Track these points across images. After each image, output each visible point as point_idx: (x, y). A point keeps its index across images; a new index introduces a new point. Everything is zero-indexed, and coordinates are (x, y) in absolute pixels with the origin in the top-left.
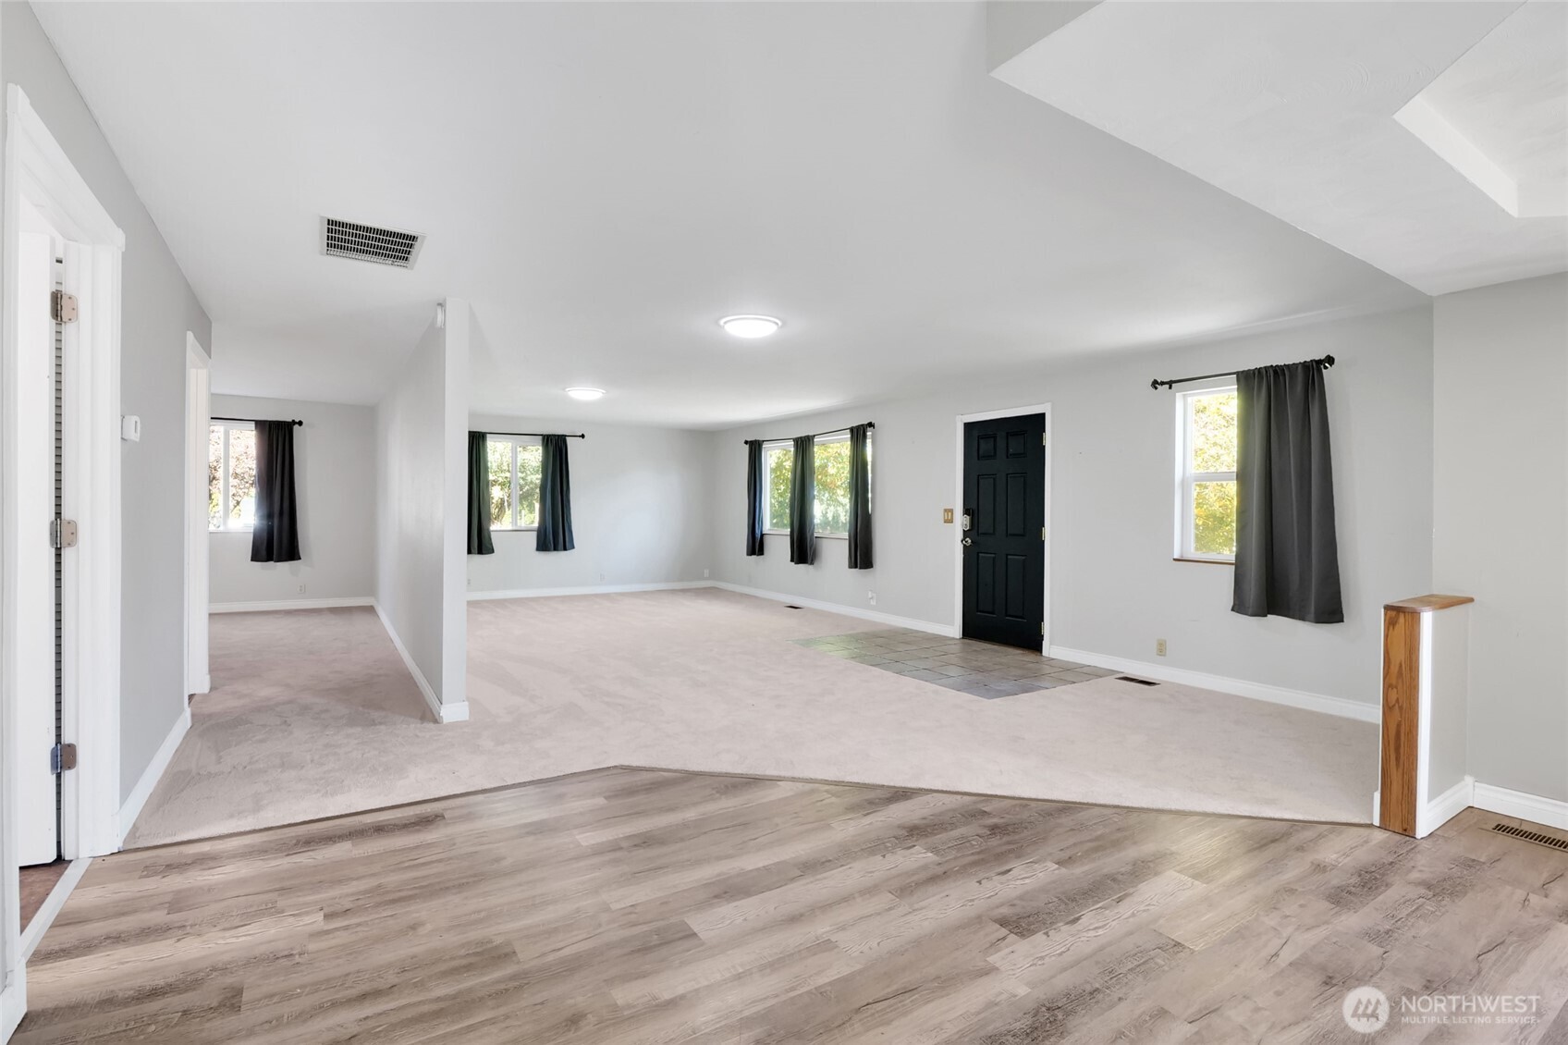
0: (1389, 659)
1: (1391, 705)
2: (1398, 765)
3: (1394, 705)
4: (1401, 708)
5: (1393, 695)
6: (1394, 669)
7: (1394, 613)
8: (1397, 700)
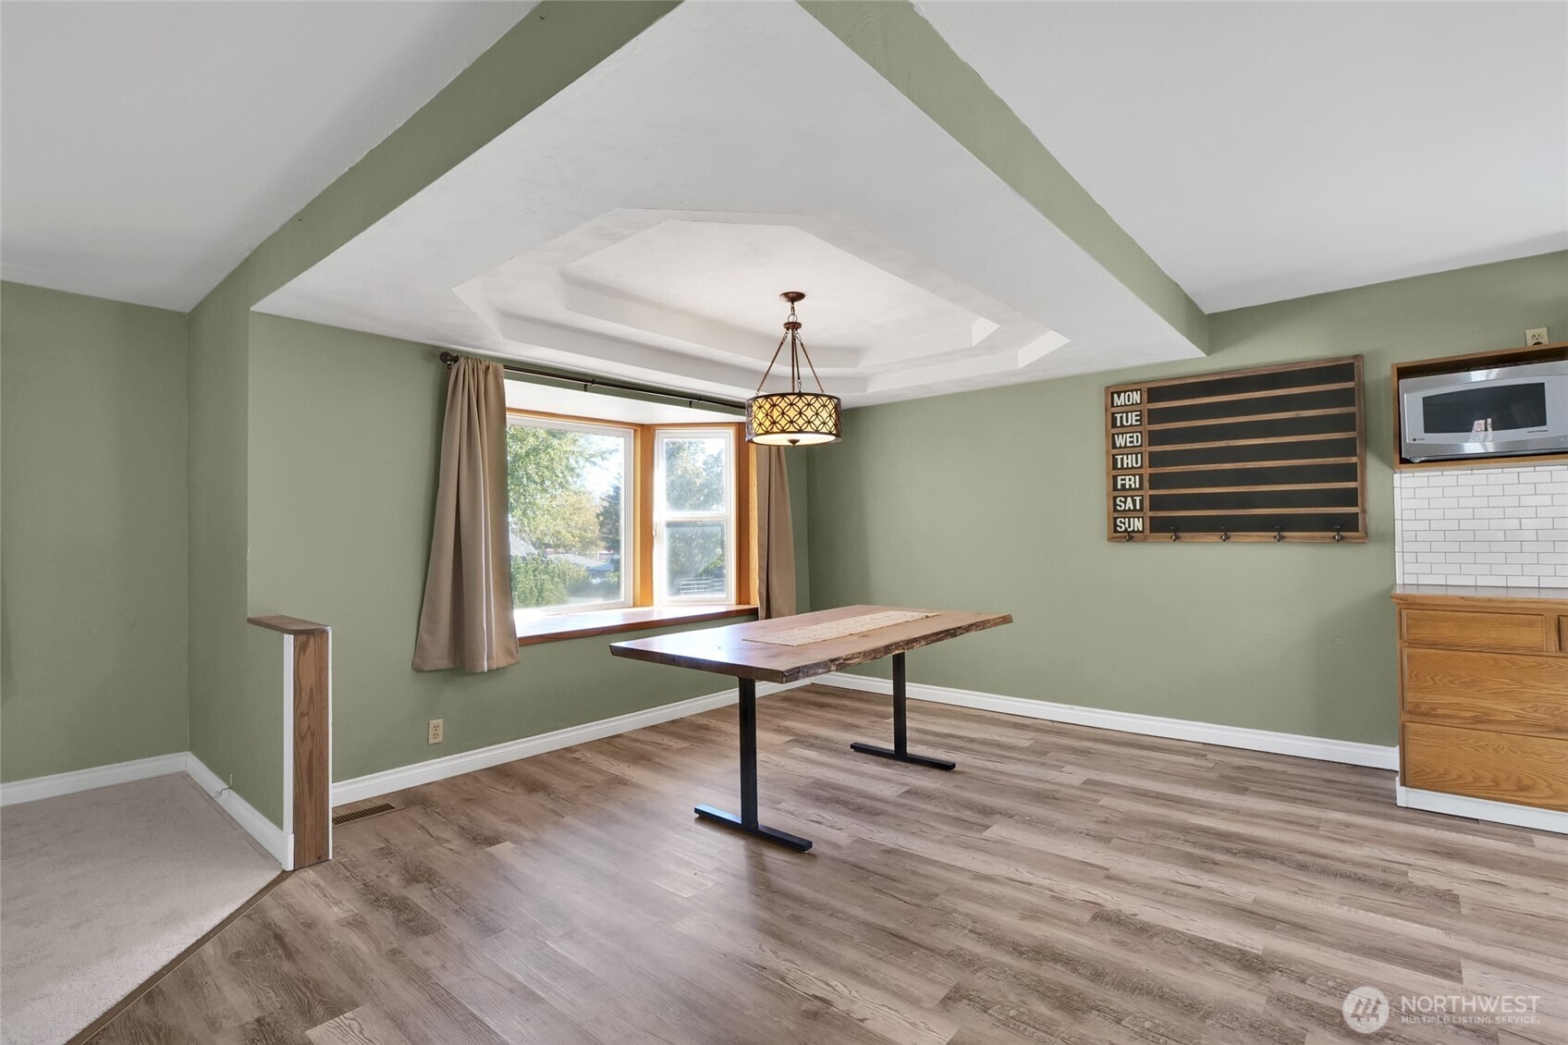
0: (301, 687)
1: (303, 735)
2: (311, 795)
3: (305, 735)
4: (312, 735)
5: (305, 723)
6: (305, 696)
7: (303, 638)
8: (309, 728)
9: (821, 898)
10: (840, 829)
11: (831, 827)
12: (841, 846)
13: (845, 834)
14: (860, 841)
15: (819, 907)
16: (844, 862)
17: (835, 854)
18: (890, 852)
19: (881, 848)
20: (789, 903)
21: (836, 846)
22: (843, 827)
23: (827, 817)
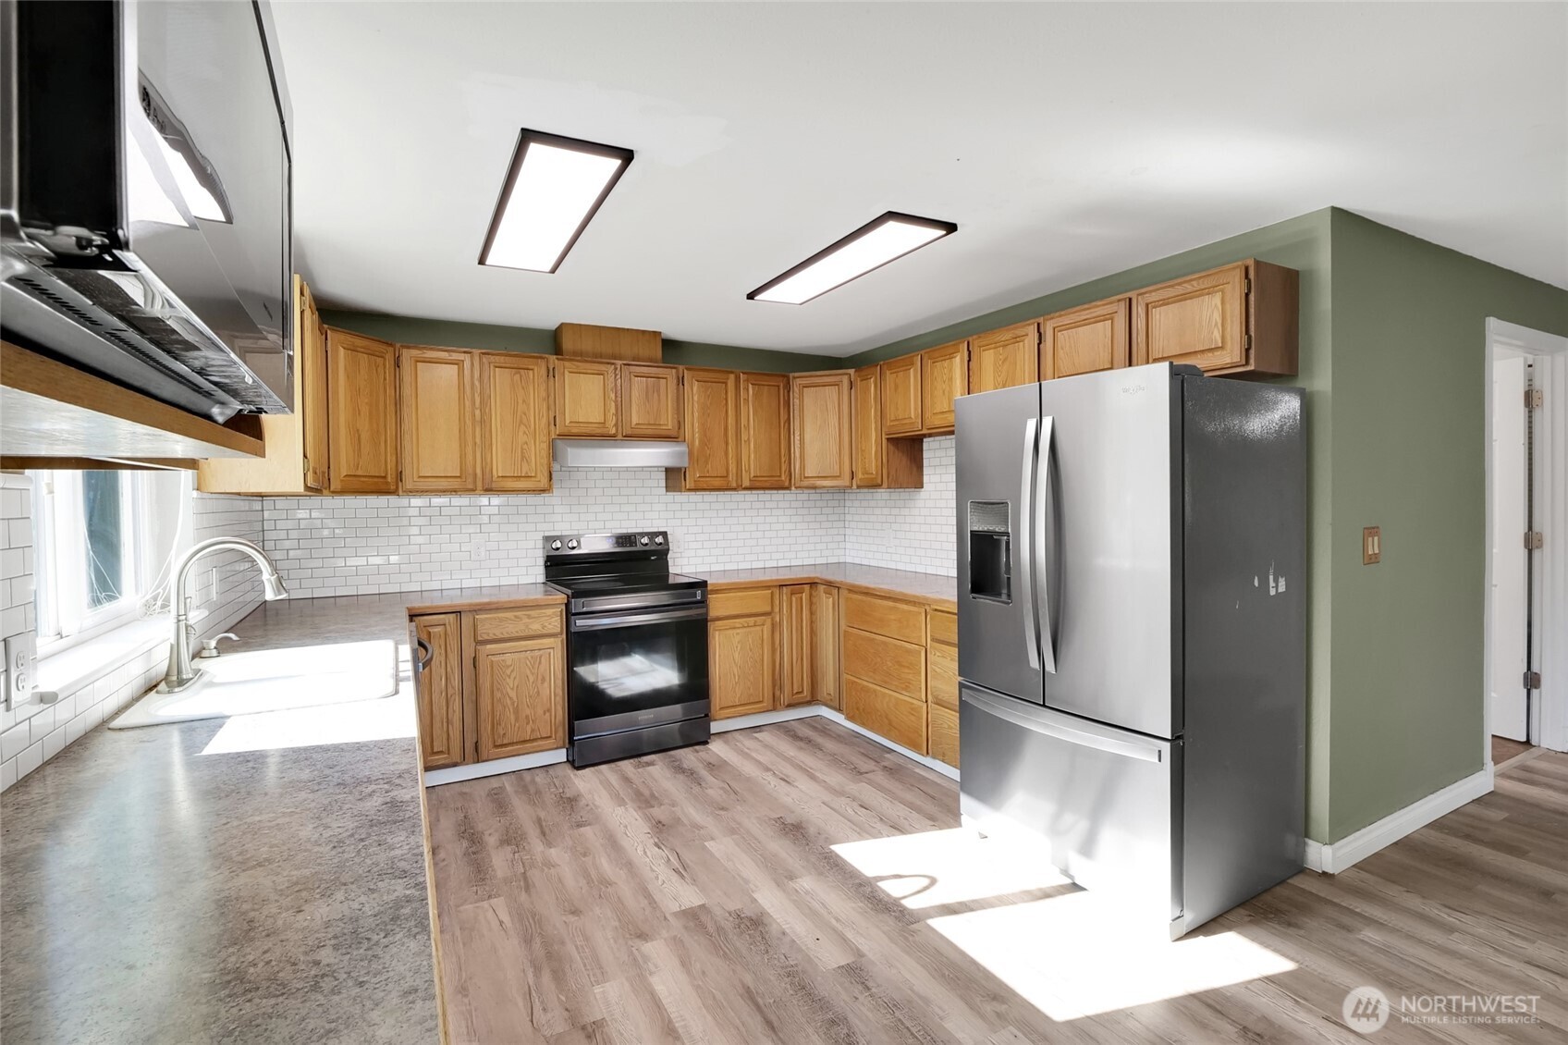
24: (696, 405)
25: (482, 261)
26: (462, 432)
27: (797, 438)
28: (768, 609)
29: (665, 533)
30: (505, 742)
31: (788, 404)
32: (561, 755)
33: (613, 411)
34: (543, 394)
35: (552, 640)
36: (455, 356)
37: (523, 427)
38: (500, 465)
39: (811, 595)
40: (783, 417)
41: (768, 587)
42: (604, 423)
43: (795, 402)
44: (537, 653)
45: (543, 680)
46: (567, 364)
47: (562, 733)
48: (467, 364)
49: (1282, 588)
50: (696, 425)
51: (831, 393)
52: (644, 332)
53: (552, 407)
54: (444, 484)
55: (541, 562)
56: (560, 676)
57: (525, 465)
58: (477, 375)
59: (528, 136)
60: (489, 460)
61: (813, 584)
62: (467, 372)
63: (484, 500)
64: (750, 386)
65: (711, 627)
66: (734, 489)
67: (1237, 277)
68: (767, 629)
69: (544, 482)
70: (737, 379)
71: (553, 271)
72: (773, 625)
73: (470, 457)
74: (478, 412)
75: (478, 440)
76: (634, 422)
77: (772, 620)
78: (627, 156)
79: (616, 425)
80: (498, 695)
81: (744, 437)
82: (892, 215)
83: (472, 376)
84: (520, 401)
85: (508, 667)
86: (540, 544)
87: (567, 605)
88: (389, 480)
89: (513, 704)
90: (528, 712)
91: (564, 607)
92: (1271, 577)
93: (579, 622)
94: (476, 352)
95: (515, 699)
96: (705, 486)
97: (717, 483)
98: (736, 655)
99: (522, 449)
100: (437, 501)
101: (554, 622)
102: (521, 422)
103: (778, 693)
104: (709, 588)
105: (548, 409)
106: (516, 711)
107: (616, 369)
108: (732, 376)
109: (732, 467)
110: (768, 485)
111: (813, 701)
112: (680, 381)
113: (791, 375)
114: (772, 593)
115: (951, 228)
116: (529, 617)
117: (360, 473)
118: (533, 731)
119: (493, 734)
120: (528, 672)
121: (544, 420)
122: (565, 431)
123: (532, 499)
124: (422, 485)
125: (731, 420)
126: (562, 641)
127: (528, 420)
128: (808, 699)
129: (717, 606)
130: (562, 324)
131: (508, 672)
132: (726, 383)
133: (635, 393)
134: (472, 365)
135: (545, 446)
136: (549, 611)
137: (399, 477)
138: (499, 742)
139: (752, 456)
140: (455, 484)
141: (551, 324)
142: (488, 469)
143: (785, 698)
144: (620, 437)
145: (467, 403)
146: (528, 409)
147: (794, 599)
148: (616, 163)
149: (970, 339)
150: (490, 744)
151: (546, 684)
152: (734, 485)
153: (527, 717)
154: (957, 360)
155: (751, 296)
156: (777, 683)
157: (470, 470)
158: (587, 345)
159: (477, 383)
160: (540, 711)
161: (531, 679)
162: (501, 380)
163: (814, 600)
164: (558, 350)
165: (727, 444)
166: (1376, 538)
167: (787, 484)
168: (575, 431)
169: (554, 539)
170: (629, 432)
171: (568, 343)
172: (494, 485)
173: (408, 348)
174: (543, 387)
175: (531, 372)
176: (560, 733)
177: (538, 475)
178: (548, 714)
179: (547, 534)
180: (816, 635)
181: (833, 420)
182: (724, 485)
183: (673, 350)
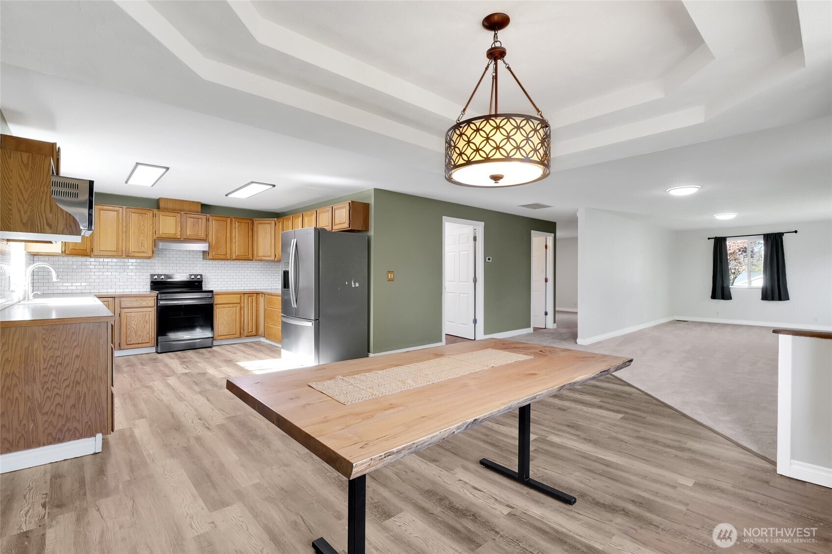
9: (475, 441)
10: (460, 480)
11: (466, 483)
12: (462, 467)
13: (458, 476)
14: (448, 469)
15: (477, 438)
16: (462, 458)
17: (466, 463)
18: (434, 461)
19: (438, 464)
20: (490, 441)
21: (465, 468)
22: (458, 482)
23: (468, 493)
24: (214, 229)
25: (126, 183)
26: (118, 235)
27: (256, 242)
28: (239, 301)
29: (202, 275)
30: (131, 343)
31: (253, 230)
32: (153, 350)
33: (179, 229)
34: (151, 223)
35: (150, 308)
36: (116, 208)
37: (142, 235)
38: (133, 247)
39: (256, 298)
40: (250, 234)
41: (239, 294)
42: (176, 234)
43: (255, 229)
44: (144, 313)
45: (147, 322)
46: (161, 212)
47: (154, 342)
48: (121, 211)
49: (358, 286)
50: (214, 236)
51: (268, 226)
52: (193, 202)
53: (155, 228)
54: (110, 254)
55: (149, 284)
56: (153, 321)
57: (143, 248)
58: (124, 215)
59: (137, 164)
60: (128, 245)
61: (257, 294)
62: (120, 214)
63: (126, 260)
64: (237, 223)
65: (215, 307)
66: (229, 259)
67: (348, 205)
68: (238, 308)
69: (150, 254)
70: (231, 220)
71: (152, 186)
72: (241, 308)
73: (120, 244)
74: (124, 229)
75: (124, 238)
76: (188, 234)
77: (240, 305)
78: (168, 169)
79: (181, 235)
80: (128, 327)
81: (234, 241)
82: (253, 182)
83: (123, 216)
84: (142, 225)
85: (133, 317)
86: (149, 277)
87: (157, 297)
88: (88, 251)
89: (134, 330)
90: (140, 333)
91: (156, 297)
92: (353, 283)
93: (161, 302)
94: (124, 207)
95: (135, 328)
96: (217, 258)
97: (222, 257)
98: (225, 317)
99: (142, 243)
100: (106, 260)
101: (151, 302)
102: (142, 233)
103: (242, 331)
104: (214, 293)
105: (153, 228)
106: (136, 333)
107: (181, 215)
108: (229, 219)
109: (229, 252)
110: (243, 258)
111: (256, 335)
112: (207, 220)
113: (254, 219)
114: (240, 296)
115: (274, 186)
116: (142, 300)
117: (76, 248)
118: (142, 340)
119: (126, 340)
120: (141, 319)
121: (151, 232)
122: (160, 236)
123: (146, 261)
124: (101, 253)
125: (228, 234)
126: (155, 309)
127: (145, 232)
128: (255, 334)
129: (217, 300)
130: (160, 198)
131: (133, 319)
132: (227, 221)
133: (189, 224)
134: (123, 212)
135: (151, 241)
136: (150, 299)
137: (92, 250)
138: (128, 343)
139: (237, 248)
140: (114, 253)
141: (157, 197)
142: (128, 249)
143: (246, 333)
144: (182, 239)
145: (120, 225)
146: (145, 228)
147: (249, 299)
148: (165, 170)
149: (303, 213)
150: (125, 344)
151: (148, 324)
152: (229, 258)
153: (140, 335)
154: (300, 219)
155: (227, 195)
156: (242, 328)
157: (120, 249)
158: (170, 206)
159: (124, 218)
160: (145, 334)
161: (142, 322)
162: (134, 217)
163: (258, 299)
164: (158, 208)
165: (226, 243)
166: (392, 275)
167: (251, 258)
168: (163, 236)
169: (155, 275)
170: (186, 237)
171: (162, 205)
172: (130, 255)
173: (98, 205)
174: (151, 220)
175: (146, 215)
176: (153, 341)
177: (148, 251)
178: (148, 334)
179: (152, 273)
180: (259, 312)
181: (269, 236)
182: (225, 258)
183: (205, 208)
